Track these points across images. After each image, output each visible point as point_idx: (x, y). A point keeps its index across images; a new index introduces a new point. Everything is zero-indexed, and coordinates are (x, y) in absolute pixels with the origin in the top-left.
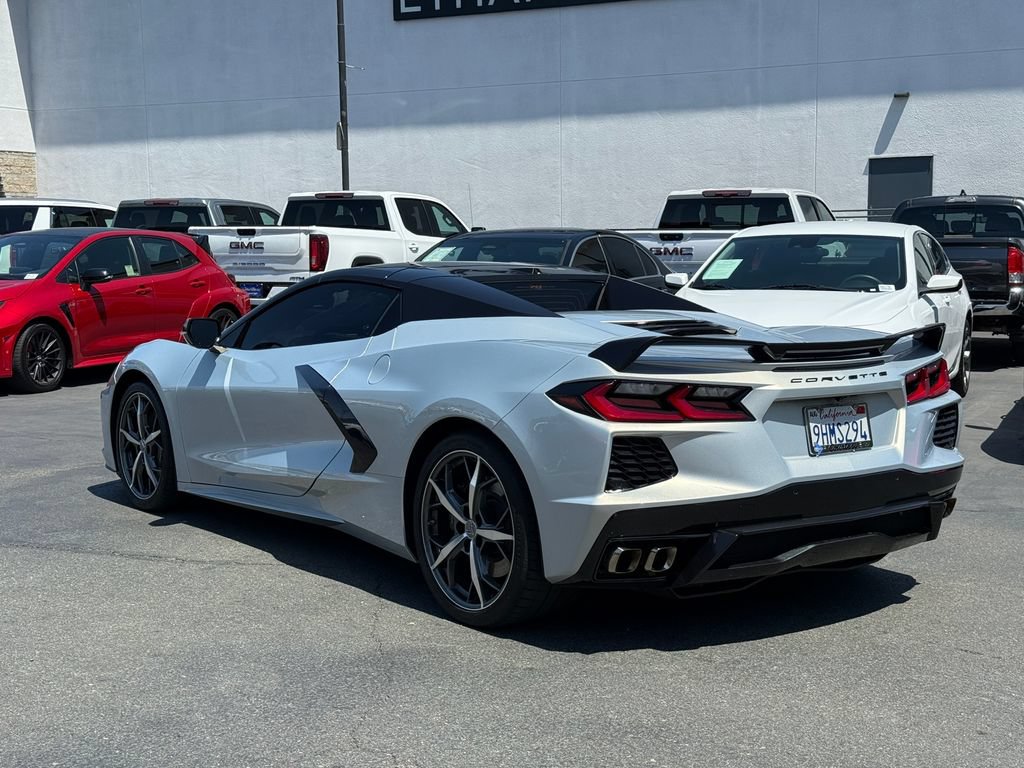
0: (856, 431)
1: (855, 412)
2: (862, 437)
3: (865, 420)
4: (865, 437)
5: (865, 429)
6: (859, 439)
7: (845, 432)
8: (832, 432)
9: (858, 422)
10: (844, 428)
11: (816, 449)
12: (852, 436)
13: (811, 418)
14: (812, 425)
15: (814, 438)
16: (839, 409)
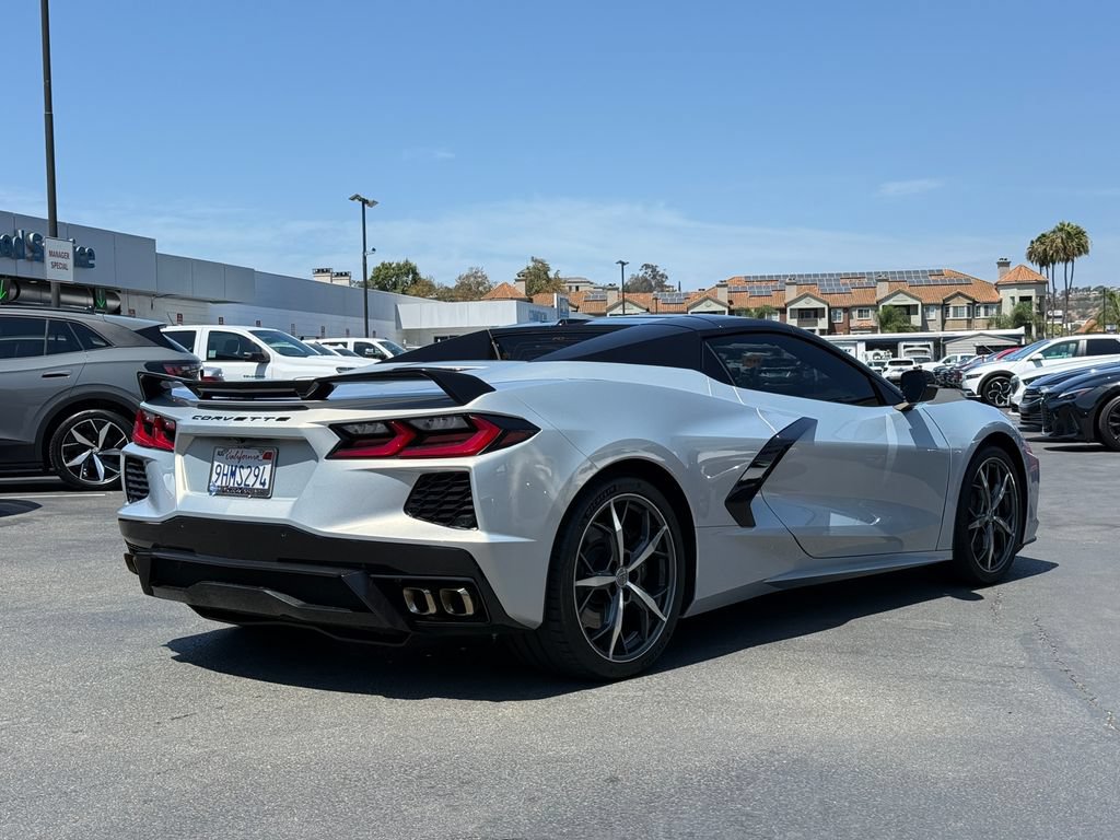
0: (257, 476)
1: (261, 458)
2: (261, 483)
3: (268, 467)
4: (263, 484)
5: (267, 476)
6: (258, 486)
7: (246, 476)
8: (233, 474)
9: (261, 468)
10: (245, 472)
11: (212, 488)
12: (250, 482)
13: (217, 457)
14: (216, 464)
15: (214, 477)
16: (246, 452)
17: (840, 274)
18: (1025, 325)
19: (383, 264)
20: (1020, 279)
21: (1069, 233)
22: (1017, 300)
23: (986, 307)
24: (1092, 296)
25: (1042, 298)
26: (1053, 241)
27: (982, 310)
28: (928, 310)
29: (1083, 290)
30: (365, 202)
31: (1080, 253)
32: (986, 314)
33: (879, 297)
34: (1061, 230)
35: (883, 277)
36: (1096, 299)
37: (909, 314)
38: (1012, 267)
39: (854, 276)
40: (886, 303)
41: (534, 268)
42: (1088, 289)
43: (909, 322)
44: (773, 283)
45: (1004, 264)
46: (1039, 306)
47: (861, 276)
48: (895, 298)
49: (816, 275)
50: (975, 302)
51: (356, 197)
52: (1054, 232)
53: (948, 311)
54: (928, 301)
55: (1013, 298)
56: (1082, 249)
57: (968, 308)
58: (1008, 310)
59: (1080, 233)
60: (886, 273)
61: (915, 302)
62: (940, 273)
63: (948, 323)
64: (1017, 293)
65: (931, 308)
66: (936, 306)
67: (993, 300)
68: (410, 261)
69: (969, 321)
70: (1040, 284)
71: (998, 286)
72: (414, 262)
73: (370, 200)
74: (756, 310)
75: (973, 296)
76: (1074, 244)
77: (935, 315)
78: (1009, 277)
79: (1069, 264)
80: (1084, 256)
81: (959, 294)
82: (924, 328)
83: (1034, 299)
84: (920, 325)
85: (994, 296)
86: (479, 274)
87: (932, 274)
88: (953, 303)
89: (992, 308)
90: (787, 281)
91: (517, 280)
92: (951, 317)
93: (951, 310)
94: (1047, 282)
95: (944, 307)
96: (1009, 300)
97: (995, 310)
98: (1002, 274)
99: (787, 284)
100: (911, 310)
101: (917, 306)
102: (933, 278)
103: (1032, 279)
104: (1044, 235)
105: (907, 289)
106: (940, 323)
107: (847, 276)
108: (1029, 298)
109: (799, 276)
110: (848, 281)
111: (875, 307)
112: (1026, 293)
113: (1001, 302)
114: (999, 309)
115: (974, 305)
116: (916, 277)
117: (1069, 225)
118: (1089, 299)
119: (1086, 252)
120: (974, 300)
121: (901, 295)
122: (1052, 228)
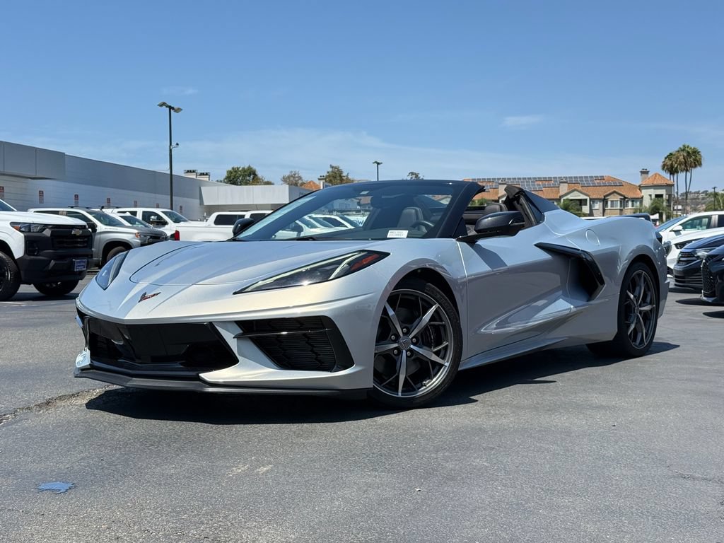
17: (535, 178)
18: (659, 213)
19: (233, 168)
20: (655, 183)
21: (688, 152)
22: (653, 197)
23: (633, 201)
24: (700, 197)
25: (670, 196)
26: (678, 158)
27: (630, 203)
28: (593, 202)
29: (695, 193)
30: (171, 108)
31: (696, 166)
32: (633, 206)
33: (561, 193)
34: (683, 150)
35: (564, 180)
36: (703, 199)
37: (581, 205)
38: (650, 175)
39: (545, 180)
40: (565, 198)
41: (332, 172)
42: (698, 193)
43: (581, 210)
44: (491, 184)
45: (645, 172)
46: (668, 201)
47: (550, 179)
48: (572, 194)
49: (519, 179)
50: (625, 198)
51: (163, 104)
52: (678, 151)
53: (607, 203)
54: (595, 197)
55: (650, 195)
56: (697, 163)
57: (621, 202)
58: (647, 203)
59: (695, 152)
60: (566, 178)
61: (585, 197)
62: (602, 178)
63: (606, 212)
64: (653, 192)
65: (596, 201)
66: (599, 200)
67: (637, 197)
68: (252, 166)
69: (621, 210)
70: (669, 187)
71: (641, 187)
72: (254, 167)
73: (176, 107)
74: (479, 201)
75: (624, 194)
76: (692, 159)
77: (598, 206)
78: (648, 182)
79: (689, 174)
80: (698, 168)
81: (615, 192)
82: (591, 214)
83: (664, 197)
84: (588, 212)
85: (638, 194)
86: (297, 175)
87: (597, 178)
88: (610, 198)
89: (636, 202)
90: (500, 181)
91: (319, 179)
92: (609, 208)
93: (609, 203)
94: (673, 185)
95: (605, 201)
96: (648, 196)
97: (638, 203)
98: (643, 179)
99: (500, 184)
100: (582, 202)
101: (586, 200)
102: (598, 181)
103: (663, 183)
104: (671, 154)
105: (580, 189)
106: (602, 211)
107: (540, 179)
108: (661, 196)
109: (508, 179)
110: (540, 183)
111: (559, 200)
112: (659, 192)
113: (642, 198)
114: (641, 202)
115: (624, 200)
116: (586, 181)
117: (688, 147)
118: (699, 199)
119: (700, 164)
120: (624, 197)
121: (576, 192)
122: (677, 149)
